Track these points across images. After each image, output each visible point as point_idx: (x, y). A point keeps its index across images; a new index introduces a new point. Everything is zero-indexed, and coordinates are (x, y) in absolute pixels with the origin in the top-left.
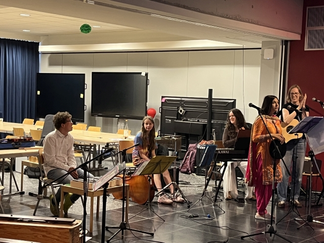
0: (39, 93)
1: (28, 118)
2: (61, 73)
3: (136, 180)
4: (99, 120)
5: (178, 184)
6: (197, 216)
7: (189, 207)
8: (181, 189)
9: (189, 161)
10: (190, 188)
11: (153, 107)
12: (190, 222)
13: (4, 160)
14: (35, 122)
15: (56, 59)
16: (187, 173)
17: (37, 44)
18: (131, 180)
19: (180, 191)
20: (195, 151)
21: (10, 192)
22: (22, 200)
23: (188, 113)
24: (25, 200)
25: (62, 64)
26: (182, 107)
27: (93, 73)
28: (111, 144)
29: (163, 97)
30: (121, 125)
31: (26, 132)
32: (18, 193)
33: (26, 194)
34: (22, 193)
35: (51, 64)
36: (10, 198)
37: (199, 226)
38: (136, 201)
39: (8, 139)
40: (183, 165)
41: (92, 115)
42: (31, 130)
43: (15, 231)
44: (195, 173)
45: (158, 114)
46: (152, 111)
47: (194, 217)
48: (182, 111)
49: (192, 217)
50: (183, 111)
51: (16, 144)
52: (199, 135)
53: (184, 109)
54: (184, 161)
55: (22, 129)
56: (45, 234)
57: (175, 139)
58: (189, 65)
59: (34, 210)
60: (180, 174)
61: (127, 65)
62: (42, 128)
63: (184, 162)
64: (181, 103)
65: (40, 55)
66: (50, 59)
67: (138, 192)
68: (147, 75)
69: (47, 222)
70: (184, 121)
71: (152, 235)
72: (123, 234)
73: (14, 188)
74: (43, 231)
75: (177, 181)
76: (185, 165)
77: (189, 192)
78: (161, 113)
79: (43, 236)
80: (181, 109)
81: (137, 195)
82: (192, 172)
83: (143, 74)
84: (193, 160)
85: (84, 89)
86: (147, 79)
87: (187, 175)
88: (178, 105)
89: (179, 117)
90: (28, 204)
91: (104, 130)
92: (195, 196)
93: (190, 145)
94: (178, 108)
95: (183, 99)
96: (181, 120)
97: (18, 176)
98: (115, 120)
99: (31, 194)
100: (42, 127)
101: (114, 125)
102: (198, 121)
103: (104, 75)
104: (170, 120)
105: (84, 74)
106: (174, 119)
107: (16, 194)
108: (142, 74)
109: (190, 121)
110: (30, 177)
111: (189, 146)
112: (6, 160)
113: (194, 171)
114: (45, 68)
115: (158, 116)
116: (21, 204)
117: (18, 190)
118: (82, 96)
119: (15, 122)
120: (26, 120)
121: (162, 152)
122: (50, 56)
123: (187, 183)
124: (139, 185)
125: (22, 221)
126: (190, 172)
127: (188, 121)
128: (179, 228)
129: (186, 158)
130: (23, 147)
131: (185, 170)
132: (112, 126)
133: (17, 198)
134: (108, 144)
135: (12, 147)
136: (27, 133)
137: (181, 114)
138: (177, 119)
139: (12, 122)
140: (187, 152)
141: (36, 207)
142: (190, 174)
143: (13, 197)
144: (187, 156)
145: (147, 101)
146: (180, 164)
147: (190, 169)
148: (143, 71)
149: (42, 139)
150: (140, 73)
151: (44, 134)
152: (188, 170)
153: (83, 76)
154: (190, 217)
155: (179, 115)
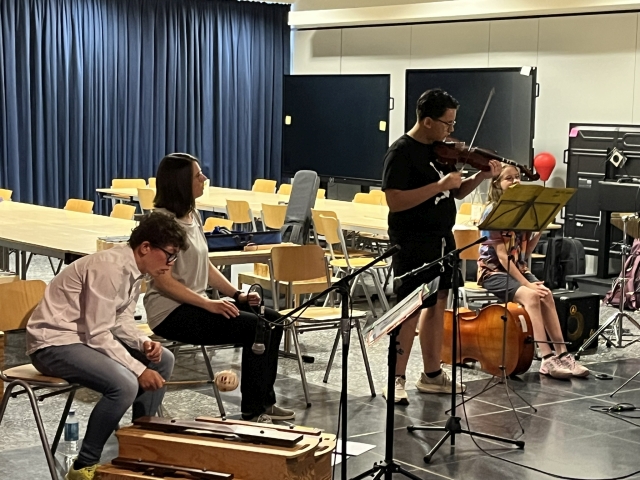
0: (288, 120)
1: (265, 178)
2: (338, 73)
3: (489, 322)
6: (632, 409)
9: (631, 280)
11: (548, 150)
14: (278, 187)
15: (328, 39)
16: (626, 307)
17: (287, 8)
18: (477, 322)
23: (634, 162)
25: (342, 52)
26: (621, 148)
27: (409, 72)
29: (572, 126)
31: (253, 209)
35: (318, 52)
37: (633, 432)
40: (617, 288)
42: (263, 205)
45: (561, 166)
46: (546, 159)
47: (623, 410)
48: (618, 157)
49: (617, 410)
50: (621, 158)
51: (243, 239)
53: (621, 154)
55: (245, 203)
61: (489, 51)
62: (287, 201)
64: (618, 138)
65: (292, 33)
66: (315, 44)
67: (493, 350)
68: (533, 72)
70: (623, 181)
71: (521, 445)
72: (453, 443)
78: (568, 163)
80: (616, 153)
81: (492, 355)
83: (525, 72)
85: (388, 110)
86: (534, 83)
88: (609, 145)
89: (611, 172)
93: (637, 241)
94: (609, 150)
95: (622, 129)
96: (615, 179)
100: (287, 199)
104: (589, 182)
105: (388, 76)
106: (600, 178)
108: (523, 72)
109: (639, 182)
111: (634, 245)
114: (303, 63)
115: (559, 172)
118: (382, 126)
119: (238, 187)
120: (260, 182)
121: (567, 256)
122: (315, 36)
123: (623, 332)
126: (634, 305)
127: (632, 182)
128: (582, 433)
129: (626, 272)
135: (233, 245)
136: (256, 213)
137: (616, 165)
138: (606, 178)
139: (230, 187)
144: (628, 267)
145: (532, 137)
146: (610, 286)
147: (633, 299)
148: (524, 63)
149: (287, 226)
150: (519, 69)
151: (292, 215)
152: (629, 302)
153: (385, 78)
154: (614, 410)
155: (611, 169)
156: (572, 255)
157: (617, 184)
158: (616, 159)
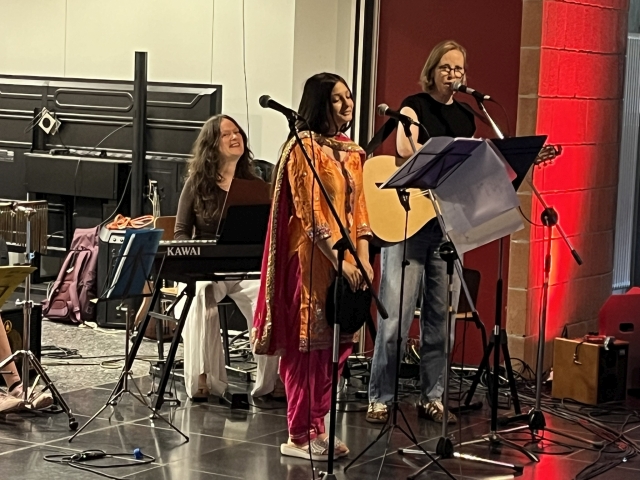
5: (38, 356)
6: (101, 456)
7: (74, 427)
8: (50, 372)
9: (73, 284)
10: (78, 368)
12: (78, 475)
16: (68, 320)
19: (45, 379)
20: (95, 250)
23: (70, 128)
26: (51, 110)
40: (55, 294)
44: (93, 319)
47: (89, 458)
48: (49, 122)
49: (82, 459)
50: (53, 121)
52: (106, 201)
53: (56, 117)
54: (57, 283)
57: (27, 210)
60: (45, 324)
63: (60, 287)
64: (48, 95)
70: (56, 153)
75: (37, 348)
76: (62, 296)
77: (75, 380)
80: (47, 116)
82: (84, 318)
84: (87, 278)
87: (68, 327)
88: (37, 104)
89: (40, 141)
92: (96, 392)
93: (78, 233)
94: (37, 111)
95: (52, 84)
96: (46, 150)
102: (104, 154)
104: (11, 153)
106: (25, 148)
109: (78, 154)
111: (75, 237)
113: (92, 314)
123: (70, 353)
126: (78, 317)
127: (69, 154)
129: (65, 274)
131: (64, 312)
137: (47, 130)
138: (34, 149)
140: (68, 251)
142: (78, 324)
144: (68, 267)
146: (44, 293)
147: (77, 308)
152: (71, 313)
154: (78, 459)
155: (40, 137)
157: (50, 156)
158: (47, 123)
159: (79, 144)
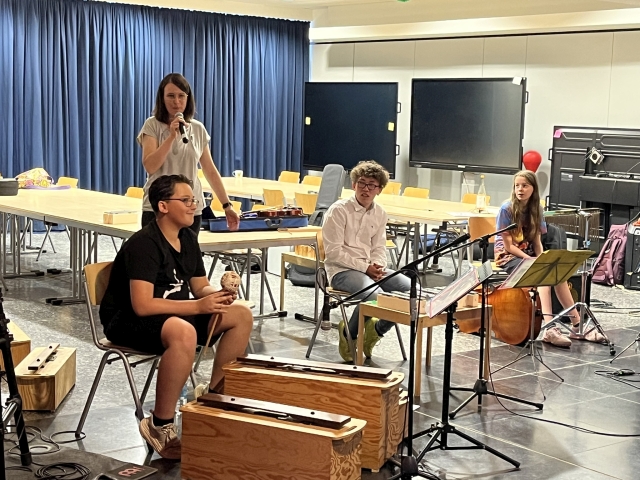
0: (308, 121)
1: (287, 170)
2: (351, 81)
3: (503, 298)
4: (425, 174)
5: (589, 305)
6: (632, 374)
7: (613, 354)
8: (596, 315)
9: (609, 260)
10: (614, 315)
11: (534, 149)
12: (617, 385)
13: (249, 251)
14: (301, 178)
15: (343, 52)
16: (604, 283)
17: (306, 25)
18: (493, 297)
19: (594, 321)
20: (625, 239)
21: (261, 312)
22: (282, 328)
23: (610, 160)
24: (288, 328)
25: (354, 63)
26: (598, 148)
27: (415, 81)
28: (452, 223)
29: (556, 128)
30: (469, 183)
31: (286, 197)
32: (276, 315)
33: (291, 316)
34: (283, 315)
35: (333, 63)
36: (261, 324)
37: (637, 394)
38: (503, 337)
39: (258, 212)
40: (597, 266)
41: (412, 165)
42: (296, 193)
43: (279, 388)
44: (622, 283)
45: (546, 163)
46: (534, 156)
47: (624, 374)
48: (597, 157)
49: (620, 375)
50: (599, 156)
51: (273, 222)
52: (632, 207)
53: (600, 153)
54: (599, 259)
55: (279, 192)
56: (334, 395)
57: (586, 214)
58: (613, 60)
59: (307, 348)
60: (593, 285)
61: (483, 64)
62: (318, 191)
63: (600, 262)
64: (596, 139)
65: (311, 46)
66: (330, 54)
67: (507, 321)
68: (523, 82)
69: (337, 373)
70: (600, 176)
71: (540, 407)
72: (480, 402)
73: (268, 304)
74: (331, 391)
75: (588, 301)
76: (602, 268)
77: (612, 323)
78: (553, 161)
79: (332, 399)
80: (596, 153)
81: (505, 326)
82: (615, 283)
83: (517, 81)
84: (619, 256)
85: (396, 112)
86: (524, 91)
87: (605, 288)
88: (589, 145)
89: (590, 168)
90: (295, 335)
91: (434, 195)
92: (627, 331)
93: (613, 228)
94: (588, 149)
95: (599, 132)
96: (594, 174)
97: (274, 282)
98: (456, 174)
99: (298, 317)
100: (317, 189)
101: (453, 184)
102: (632, 177)
103: (435, 83)
104: (571, 176)
105: (395, 84)
106: (580, 173)
107: (271, 315)
108: (514, 82)
109: (615, 177)
110: (296, 284)
111: (611, 231)
112: (254, 251)
113: (622, 280)
114: (321, 72)
115: (545, 167)
116: (282, 334)
117: (275, 309)
118: (391, 127)
119: (266, 178)
120: (284, 173)
121: (552, 240)
122: (331, 48)
123: (607, 305)
124: (509, 307)
125: (290, 369)
126: (612, 281)
127: (609, 177)
128: (595, 395)
129: (604, 254)
130: (286, 227)
131: (602, 278)
132: (450, 186)
133: (274, 323)
134: (445, 223)
135: (266, 227)
136: (289, 200)
137: (595, 162)
138: (586, 173)
140: (605, 240)
141: (312, 343)
142: (611, 286)
143: (267, 322)
144: (606, 249)
145: (522, 137)
147: (611, 276)
148: (516, 74)
149: (318, 212)
150: (511, 79)
151: (322, 202)
152: (608, 279)
153: (394, 86)
154: (617, 374)
155: (590, 166)
156: (556, 238)
157: (596, 178)
158: (595, 157)
159: (615, 170)
